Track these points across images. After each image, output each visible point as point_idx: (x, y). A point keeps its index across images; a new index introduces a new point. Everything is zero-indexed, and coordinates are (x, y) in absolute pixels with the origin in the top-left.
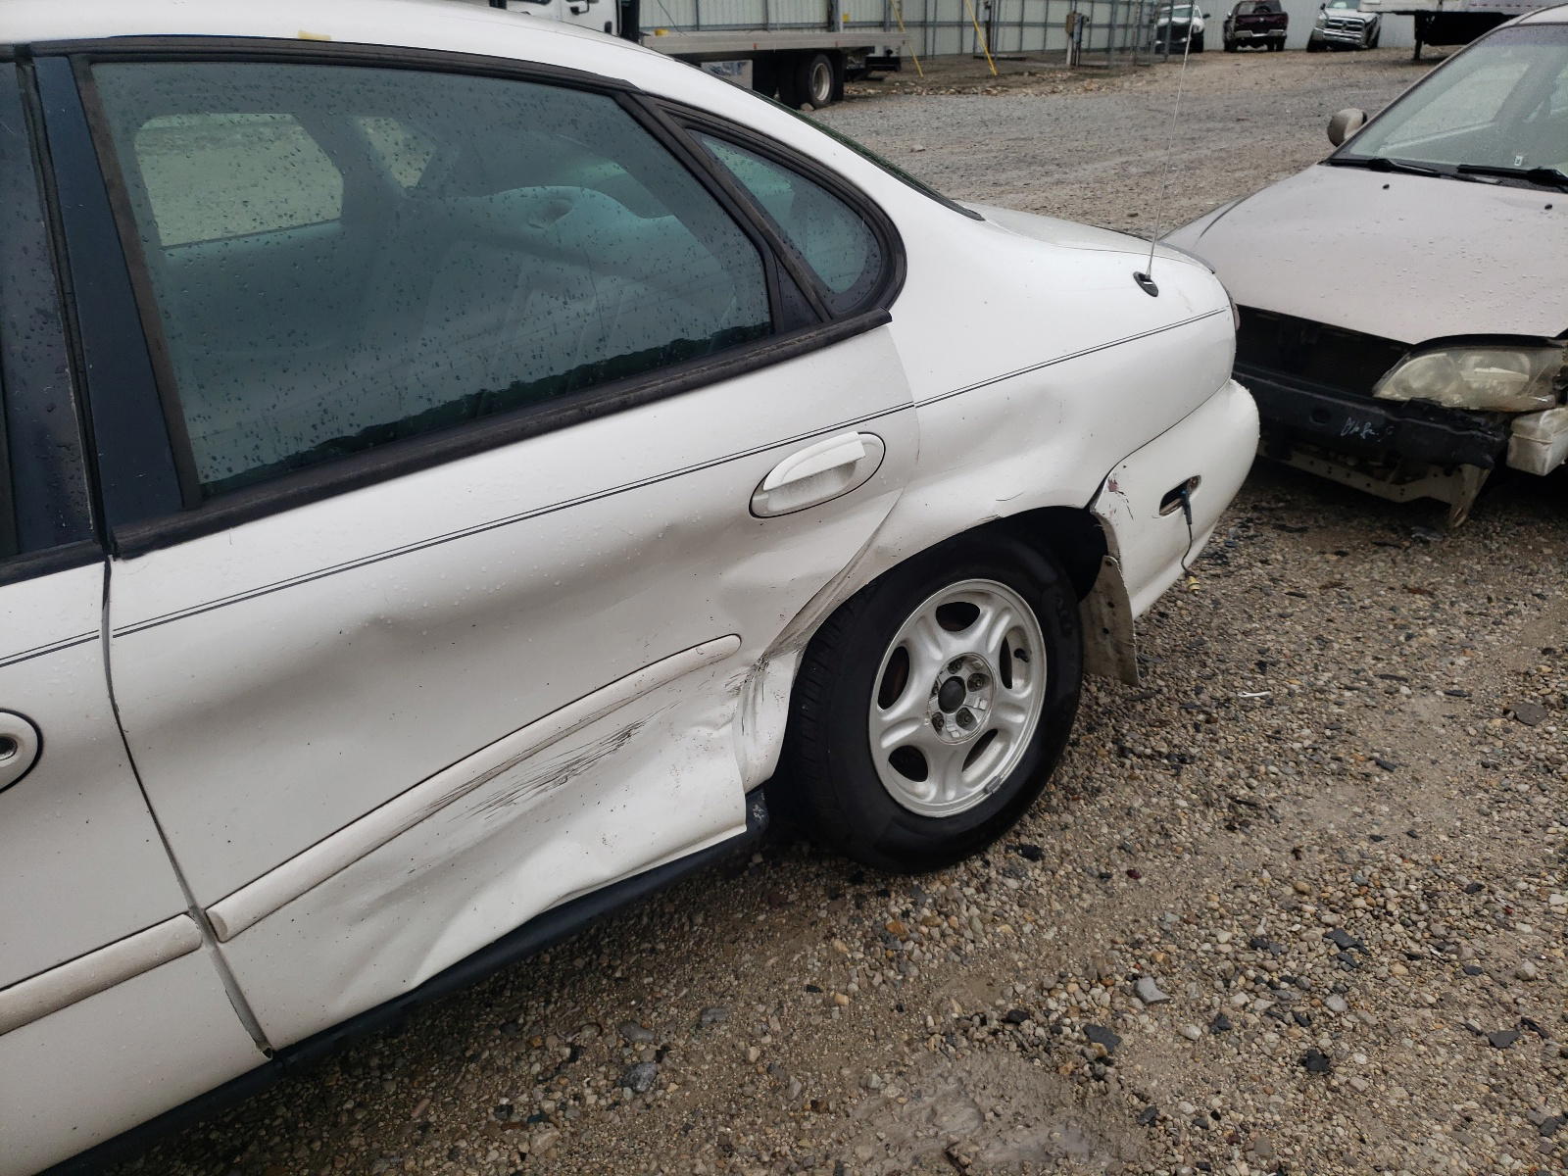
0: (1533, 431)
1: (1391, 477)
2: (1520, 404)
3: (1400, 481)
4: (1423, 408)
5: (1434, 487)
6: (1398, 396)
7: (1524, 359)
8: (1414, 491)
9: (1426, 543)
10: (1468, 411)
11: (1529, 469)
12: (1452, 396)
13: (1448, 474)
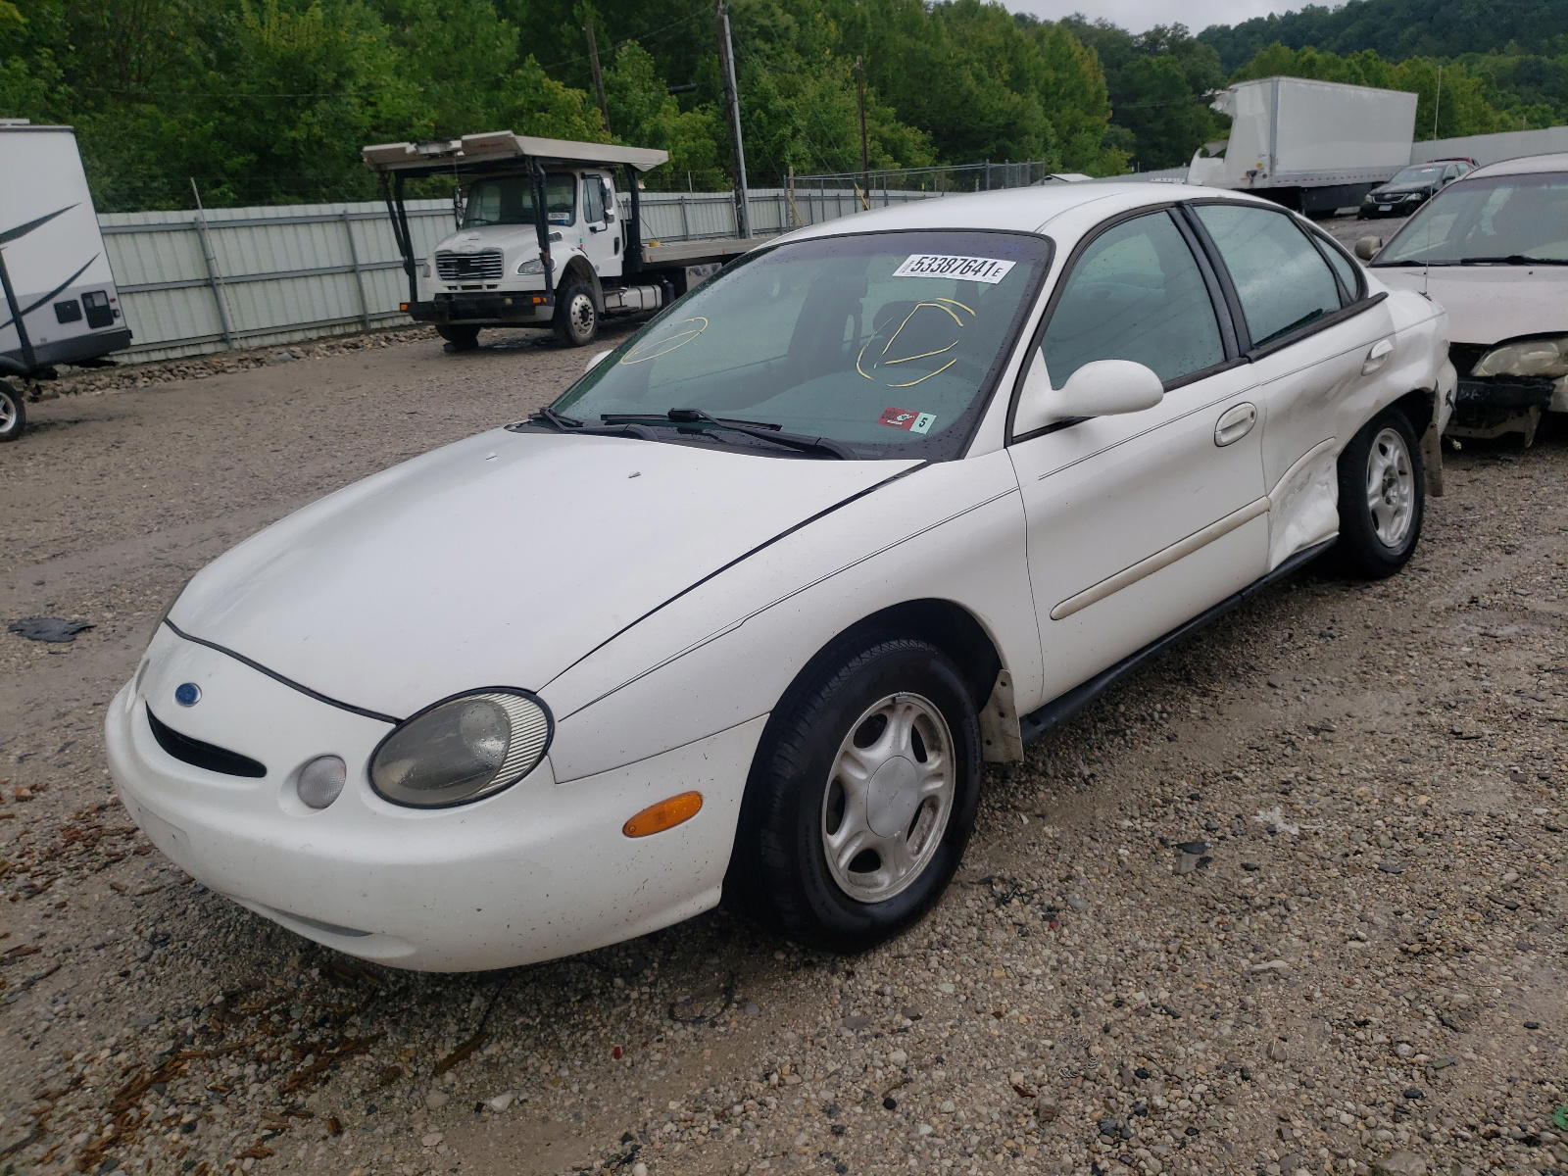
0: (1561, 387)
1: (1484, 425)
2: (1554, 371)
3: (1489, 427)
4: (1504, 378)
5: (1515, 425)
6: (1486, 374)
7: (1553, 345)
8: (1500, 430)
9: (1510, 461)
10: (1529, 377)
11: (1561, 410)
12: (1516, 370)
13: (1520, 415)
